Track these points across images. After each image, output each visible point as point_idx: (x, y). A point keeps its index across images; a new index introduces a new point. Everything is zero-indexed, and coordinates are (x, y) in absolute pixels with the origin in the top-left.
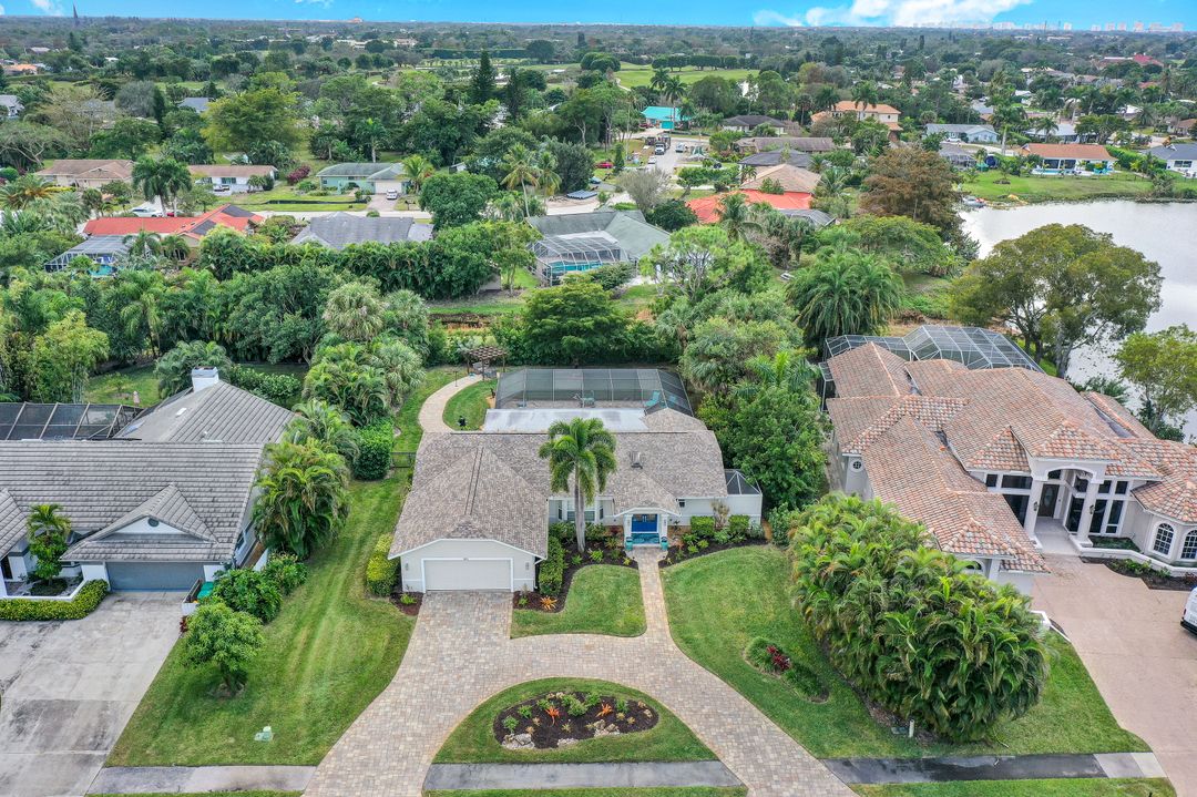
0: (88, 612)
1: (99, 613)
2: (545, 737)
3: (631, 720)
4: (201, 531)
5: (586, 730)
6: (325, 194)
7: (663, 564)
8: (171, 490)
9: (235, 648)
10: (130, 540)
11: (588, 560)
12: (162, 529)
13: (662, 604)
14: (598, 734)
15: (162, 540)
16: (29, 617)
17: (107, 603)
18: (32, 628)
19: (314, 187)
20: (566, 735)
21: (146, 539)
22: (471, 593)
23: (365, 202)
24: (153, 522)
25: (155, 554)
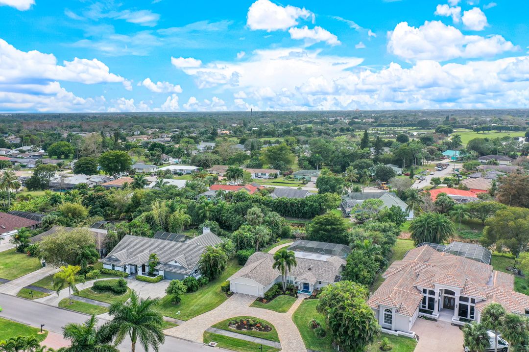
0: (157, 282)
1: (159, 283)
2: (240, 327)
3: (263, 329)
4: (186, 266)
5: (251, 328)
6: (293, 181)
7: (306, 299)
8: (183, 255)
9: (177, 290)
10: (170, 266)
11: (284, 293)
12: (177, 264)
13: (296, 308)
14: (253, 330)
15: (177, 267)
16: (144, 281)
17: (162, 281)
18: (144, 283)
19: (291, 178)
20: (245, 328)
21: (173, 266)
22: (247, 295)
23: (305, 184)
24: (176, 262)
25: (174, 270)
